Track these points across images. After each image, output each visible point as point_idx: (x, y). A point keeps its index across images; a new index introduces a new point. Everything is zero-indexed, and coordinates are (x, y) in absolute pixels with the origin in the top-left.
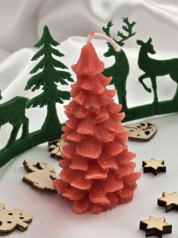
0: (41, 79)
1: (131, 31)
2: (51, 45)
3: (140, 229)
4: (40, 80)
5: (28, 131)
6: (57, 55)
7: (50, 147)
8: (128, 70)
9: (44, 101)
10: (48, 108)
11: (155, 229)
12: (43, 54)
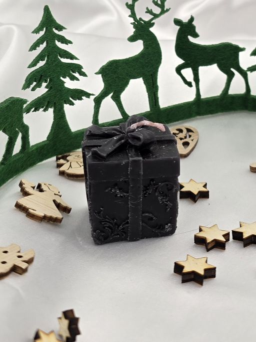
0: (42, 74)
1: (164, 6)
2: (54, 29)
3: (174, 272)
4: (41, 76)
5: (29, 143)
6: (62, 43)
7: (58, 162)
8: (161, 59)
9: (49, 102)
10: (54, 112)
11: (193, 273)
12: (43, 42)
